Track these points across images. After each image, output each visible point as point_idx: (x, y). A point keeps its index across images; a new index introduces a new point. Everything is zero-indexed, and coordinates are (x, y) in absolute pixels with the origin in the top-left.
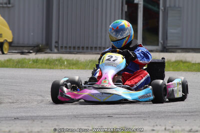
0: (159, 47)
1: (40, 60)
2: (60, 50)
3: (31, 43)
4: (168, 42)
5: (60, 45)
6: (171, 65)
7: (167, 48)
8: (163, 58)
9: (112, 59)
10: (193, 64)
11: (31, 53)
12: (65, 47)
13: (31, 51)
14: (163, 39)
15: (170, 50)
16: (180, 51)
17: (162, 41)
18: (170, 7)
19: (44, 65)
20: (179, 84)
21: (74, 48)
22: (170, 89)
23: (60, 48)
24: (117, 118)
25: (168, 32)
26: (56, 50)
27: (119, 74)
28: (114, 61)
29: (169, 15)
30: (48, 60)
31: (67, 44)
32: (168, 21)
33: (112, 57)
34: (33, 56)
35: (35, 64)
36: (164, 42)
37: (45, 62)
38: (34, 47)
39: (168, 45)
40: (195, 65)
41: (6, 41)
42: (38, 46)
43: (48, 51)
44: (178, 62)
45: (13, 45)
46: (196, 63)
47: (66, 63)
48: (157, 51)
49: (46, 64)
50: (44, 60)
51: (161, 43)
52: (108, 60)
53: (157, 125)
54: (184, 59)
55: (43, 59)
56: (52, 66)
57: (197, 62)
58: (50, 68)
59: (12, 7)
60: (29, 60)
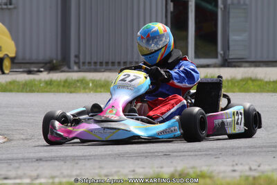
0: (218, 60)
1: (55, 81)
2: (82, 67)
3: (41, 57)
4: (231, 52)
5: (81, 61)
6: (236, 84)
7: (229, 61)
9: (128, 79)
10: (267, 82)
11: (41, 72)
12: (89, 63)
13: (42, 70)
14: (223, 49)
15: (234, 64)
16: (247, 64)
17: (222, 52)
18: (232, 4)
19: (61, 88)
21: (101, 63)
23: (81, 64)
24: (177, 156)
25: (230, 39)
26: (76, 68)
28: (131, 81)
29: (231, 15)
30: (66, 81)
31: (91, 58)
32: (231, 24)
34: (45, 76)
35: (49, 87)
36: (224, 53)
37: (62, 84)
38: (46, 63)
39: (230, 57)
40: (269, 85)
41: (7, 55)
42: (51, 62)
43: (65, 68)
44: (246, 81)
45: (16, 61)
46: (270, 82)
47: (91, 85)
48: (215, 66)
49: (64, 86)
50: (60, 81)
51: (221, 54)
53: (237, 164)
54: (253, 77)
55: (59, 79)
56: (73, 90)
57: (272, 80)
58: (71, 92)
59: (15, 8)
60: (40, 81)
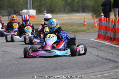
8: (74, 36)
20: (82, 47)
22: (78, 50)
27: (54, 44)
28: (52, 37)
33: (50, 36)
52: (49, 37)
